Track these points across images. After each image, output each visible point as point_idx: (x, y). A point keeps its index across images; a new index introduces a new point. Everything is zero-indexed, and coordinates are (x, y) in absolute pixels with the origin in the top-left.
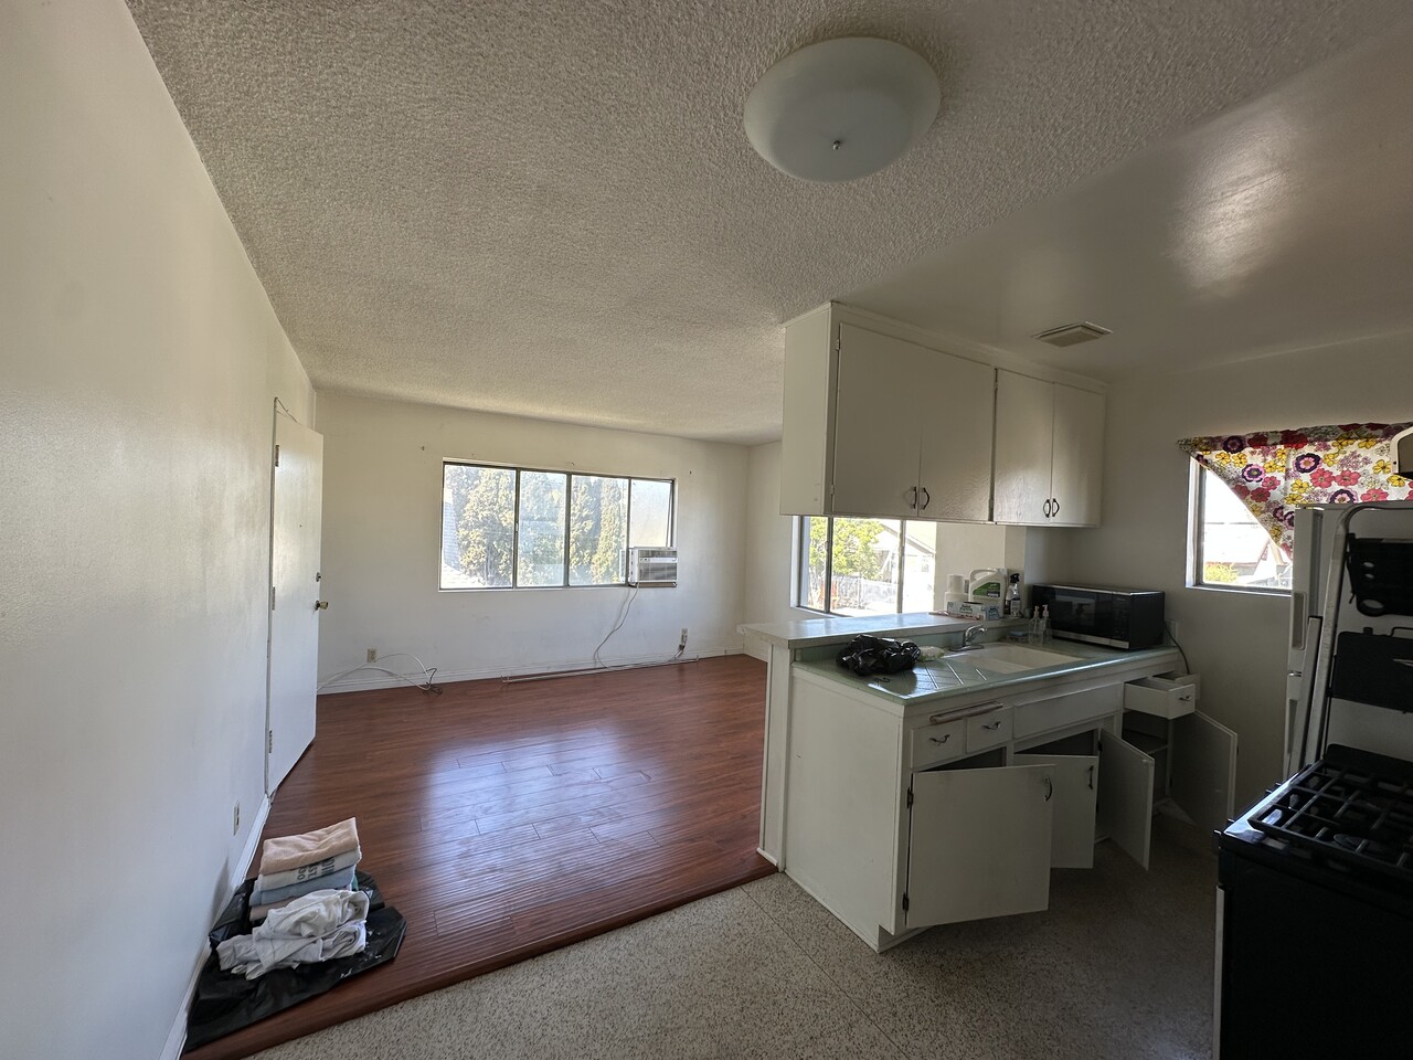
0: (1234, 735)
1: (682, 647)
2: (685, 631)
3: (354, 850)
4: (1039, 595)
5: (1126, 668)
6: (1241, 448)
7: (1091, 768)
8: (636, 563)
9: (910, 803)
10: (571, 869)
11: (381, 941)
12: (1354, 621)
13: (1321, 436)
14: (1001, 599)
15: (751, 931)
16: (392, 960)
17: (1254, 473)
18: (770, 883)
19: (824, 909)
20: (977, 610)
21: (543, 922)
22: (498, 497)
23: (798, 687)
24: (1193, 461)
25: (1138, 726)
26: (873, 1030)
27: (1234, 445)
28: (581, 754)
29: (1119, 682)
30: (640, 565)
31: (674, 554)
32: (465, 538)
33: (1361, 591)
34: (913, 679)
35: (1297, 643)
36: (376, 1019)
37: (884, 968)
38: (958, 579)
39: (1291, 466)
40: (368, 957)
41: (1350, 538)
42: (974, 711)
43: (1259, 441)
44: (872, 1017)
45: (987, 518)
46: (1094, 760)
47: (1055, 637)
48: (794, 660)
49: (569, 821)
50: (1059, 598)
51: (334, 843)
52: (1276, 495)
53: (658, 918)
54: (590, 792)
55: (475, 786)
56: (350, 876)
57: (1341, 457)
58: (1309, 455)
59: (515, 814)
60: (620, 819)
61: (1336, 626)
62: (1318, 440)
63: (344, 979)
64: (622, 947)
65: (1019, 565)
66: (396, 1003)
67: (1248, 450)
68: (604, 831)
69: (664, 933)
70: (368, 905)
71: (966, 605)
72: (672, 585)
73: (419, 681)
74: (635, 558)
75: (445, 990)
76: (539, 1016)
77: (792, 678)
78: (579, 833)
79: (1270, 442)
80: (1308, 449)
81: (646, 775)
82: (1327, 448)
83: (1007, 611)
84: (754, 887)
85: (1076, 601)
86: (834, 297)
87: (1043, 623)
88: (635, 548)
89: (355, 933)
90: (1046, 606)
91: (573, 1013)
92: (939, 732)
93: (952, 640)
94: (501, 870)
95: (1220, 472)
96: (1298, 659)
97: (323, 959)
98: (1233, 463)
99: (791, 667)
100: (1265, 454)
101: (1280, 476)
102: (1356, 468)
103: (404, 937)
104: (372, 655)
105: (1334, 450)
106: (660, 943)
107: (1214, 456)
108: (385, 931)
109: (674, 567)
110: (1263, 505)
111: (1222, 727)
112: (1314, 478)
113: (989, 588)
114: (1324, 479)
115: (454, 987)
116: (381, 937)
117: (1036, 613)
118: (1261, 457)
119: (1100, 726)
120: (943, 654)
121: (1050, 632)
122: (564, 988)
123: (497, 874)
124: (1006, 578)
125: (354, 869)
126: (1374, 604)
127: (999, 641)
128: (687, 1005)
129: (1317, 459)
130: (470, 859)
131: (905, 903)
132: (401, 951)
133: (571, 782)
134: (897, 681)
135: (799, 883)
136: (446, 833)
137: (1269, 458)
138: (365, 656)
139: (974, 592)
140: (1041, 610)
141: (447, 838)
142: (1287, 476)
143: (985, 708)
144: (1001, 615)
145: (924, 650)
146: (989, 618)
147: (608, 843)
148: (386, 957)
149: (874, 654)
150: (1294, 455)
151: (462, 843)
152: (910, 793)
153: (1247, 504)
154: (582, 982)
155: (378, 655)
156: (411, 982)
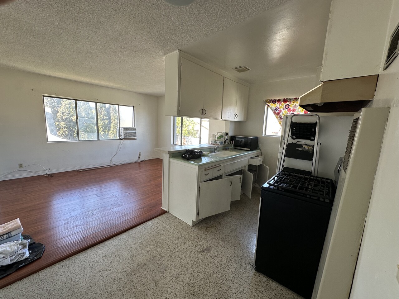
0: (269, 168)
1: (139, 157)
2: (140, 153)
3: (20, 228)
4: (232, 138)
5: (249, 155)
6: (275, 102)
7: (241, 178)
8: (123, 132)
9: (199, 190)
10: (105, 221)
11: (35, 253)
12: (291, 141)
13: (290, 100)
14: (223, 140)
15: (159, 227)
16: (40, 258)
17: (277, 108)
18: (165, 215)
19: (179, 219)
20: (218, 143)
21: (96, 237)
22: (70, 111)
23: (171, 164)
24: (266, 106)
25: (251, 168)
26: (190, 243)
27: (274, 102)
28: (107, 190)
29: (248, 158)
30: (124, 133)
31: (135, 130)
32: (59, 125)
33: (293, 134)
34: (201, 160)
35: (281, 146)
36: (36, 275)
37: (193, 229)
38: (214, 135)
39: (284, 107)
40: (30, 259)
41: (292, 122)
42: (215, 166)
43: (279, 101)
44: (190, 241)
45: (220, 118)
46: (241, 176)
47: (235, 149)
48: (170, 157)
49: (103, 209)
50: (237, 139)
51: (10, 227)
52: (281, 114)
53: (133, 229)
54: (110, 200)
55: (69, 203)
56: (19, 236)
57: (293, 105)
58: (288, 105)
59: (84, 209)
60: (120, 206)
61: (287, 142)
62: (290, 101)
63: (21, 267)
64: (122, 238)
65: (228, 131)
66: (43, 269)
67: (277, 103)
68: (115, 210)
69: (135, 232)
70: (28, 244)
71: (216, 141)
72: (135, 139)
73: (44, 173)
74: (122, 131)
75: (62, 262)
76: (95, 261)
77: (169, 162)
78: (107, 211)
79: (281, 101)
80: (288, 103)
81: (128, 193)
82: (291, 103)
83: (225, 143)
84: (160, 217)
85: (240, 140)
86: (179, 48)
87: (233, 145)
88: (122, 128)
89: (23, 253)
90: (233, 141)
91: (107, 258)
92: (206, 172)
93: (212, 150)
94: (80, 225)
95: (271, 108)
96: (280, 149)
97: (11, 263)
98: (274, 106)
99: (169, 159)
100: (280, 104)
101: (282, 109)
102: (295, 108)
103: (44, 250)
104: (21, 166)
105: (292, 104)
106: (133, 235)
107: (270, 104)
108: (36, 250)
109: (135, 133)
110: (278, 116)
111: (267, 166)
112: (288, 110)
113: (221, 137)
114: (289, 110)
115: (65, 260)
116: (35, 252)
117: (231, 143)
118: (279, 105)
119: (243, 168)
120: (209, 154)
121: (234, 147)
122: (104, 252)
123: (79, 227)
124: (225, 134)
125: (20, 234)
126: (294, 137)
127: (223, 150)
128: (141, 248)
129: (289, 106)
130: (68, 224)
131: (198, 214)
132: (43, 255)
133: (104, 198)
134: (196, 160)
135: (172, 214)
136: (59, 218)
137: (280, 105)
138: (18, 166)
139: (217, 138)
140: (232, 142)
141: (59, 219)
142: (283, 110)
143: (218, 166)
144: (224, 144)
145: (204, 152)
146: (221, 145)
147: (116, 213)
148: (38, 257)
149: (191, 154)
150: (285, 104)
151: (65, 220)
152: (199, 188)
153: (276, 116)
154: (110, 250)
155: (24, 166)
156: (48, 262)
